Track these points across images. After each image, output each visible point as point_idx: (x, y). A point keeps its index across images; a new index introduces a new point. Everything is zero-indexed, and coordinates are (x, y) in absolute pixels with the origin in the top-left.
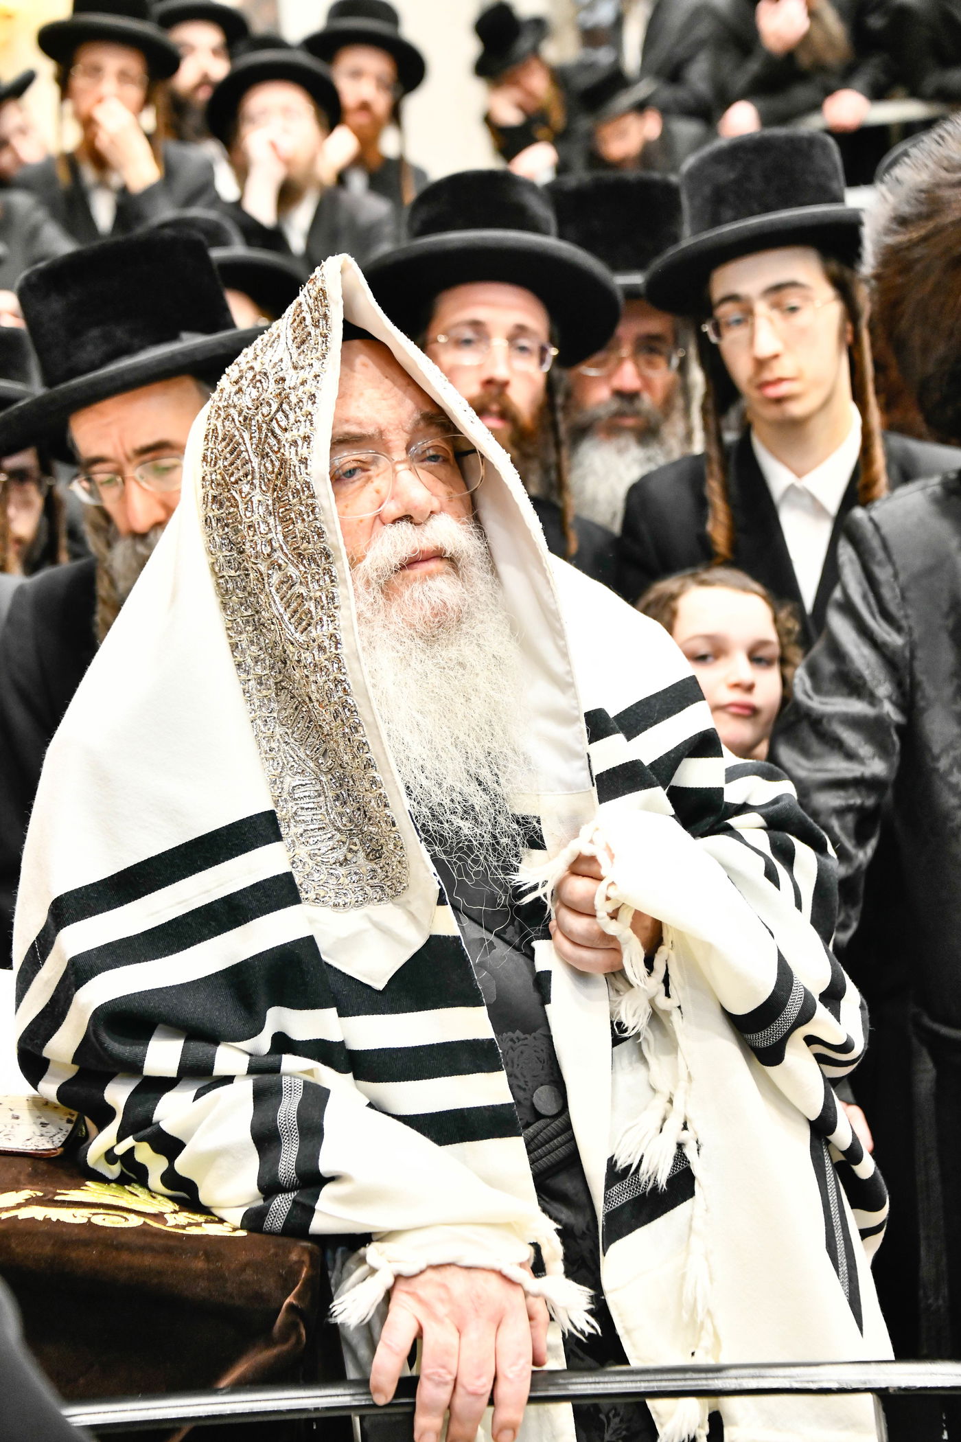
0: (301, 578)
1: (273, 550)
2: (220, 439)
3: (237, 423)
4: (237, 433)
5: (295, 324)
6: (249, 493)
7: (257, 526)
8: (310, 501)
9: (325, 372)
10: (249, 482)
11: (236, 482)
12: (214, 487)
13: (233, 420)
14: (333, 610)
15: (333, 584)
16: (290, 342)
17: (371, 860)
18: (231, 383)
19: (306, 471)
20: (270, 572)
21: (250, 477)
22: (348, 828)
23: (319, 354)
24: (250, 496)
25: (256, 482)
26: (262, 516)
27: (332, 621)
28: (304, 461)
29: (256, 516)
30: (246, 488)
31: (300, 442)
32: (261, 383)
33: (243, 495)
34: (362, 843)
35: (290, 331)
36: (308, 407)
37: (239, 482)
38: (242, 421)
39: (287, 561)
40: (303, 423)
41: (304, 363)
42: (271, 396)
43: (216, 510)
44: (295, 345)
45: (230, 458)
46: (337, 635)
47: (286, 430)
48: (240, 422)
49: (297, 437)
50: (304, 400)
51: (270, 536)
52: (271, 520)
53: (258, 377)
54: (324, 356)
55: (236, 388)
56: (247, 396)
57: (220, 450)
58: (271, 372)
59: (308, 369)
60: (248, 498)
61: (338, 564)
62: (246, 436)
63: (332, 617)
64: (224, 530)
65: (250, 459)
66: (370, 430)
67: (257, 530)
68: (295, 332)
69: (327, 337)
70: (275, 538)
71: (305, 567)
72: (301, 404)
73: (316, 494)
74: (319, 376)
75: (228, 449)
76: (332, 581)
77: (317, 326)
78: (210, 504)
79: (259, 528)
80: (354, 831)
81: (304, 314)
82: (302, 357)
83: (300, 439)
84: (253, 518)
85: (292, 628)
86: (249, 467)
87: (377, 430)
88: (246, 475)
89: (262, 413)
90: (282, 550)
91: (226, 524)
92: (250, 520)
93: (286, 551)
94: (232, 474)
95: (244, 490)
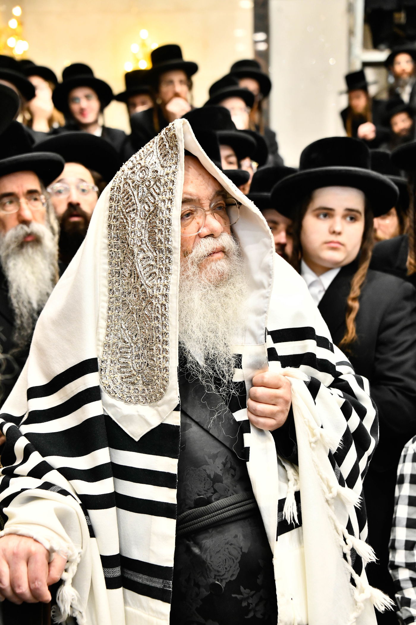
0: (154, 258)
1: (142, 244)
2: (122, 192)
3: (131, 187)
4: (130, 191)
5: (161, 147)
6: (134, 218)
7: (136, 232)
8: (168, 227)
9: (178, 171)
10: (135, 213)
11: (129, 212)
12: (115, 212)
13: (129, 185)
14: (168, 274)
15: (170, 264)
16: (159, 155)
17: (144, 385)
18: (128, 169)
19: (170, 214)
20: (139, 253)
21: (135, 211)
22: (138, 370)
23: (174, 162)
24: (135, 219)
25: (138, 214)
26: (139, 229)
27: (166, 279)
28: (169, 209)
29: (136, 228)
30: (133, 215)
31: (167, 201)
32: (145, 171)
33: (131, 218)
34: (142, 377)
35: (158, 151)
36: (170, 185)
37: (130, 212)
38: (134, 186)
39: (148, 250)
40: (168, 193)
41: (166, 165)
42: (151, 178)
43: (115, 222)
44: (161, 157)
45: (126, 201)
46: (168, 286)
47: (159, 194)
48: (133, 186)
49: (165, 199)
50: (169, 183)
51: (141, 238)
52: (143, 231)
53: (143, 168)
54: (176, 163)
55: (132, 171)
56: (137, 176)
57: (122, 197)
58: (151, 168)
59: (169, 168)
60: (134, 220)
61: (174, 255)
62: (135, 193)
63: (167, 278)
64: (116, 231)
65: (136, 203)
66: (195, 198)
67: (136, 234)
68: (161, 151)
69: (177, 155)
70: (144, 239)
71: (156, 254)
72: (167, 184)
73: (172, 224)
74: (175, 172)
75: (126, 197)
76: (170, 262)
77: (172, 150)
78: (112, 219)
79: (137, 233)
80: (140, 371)
81: (165, 143)
82: (165, 162)
83: (167, 199)
84: (135, 229)
85: (145, 278)
86: (135, 207)
87: (198, 199)
88: (134, 210)
89: (146, 185)
90: (147, 245)
91: (118, 229)
92: (133, 229)
93: (148, 245)
94: (127, 209)
95: (132, 216)
